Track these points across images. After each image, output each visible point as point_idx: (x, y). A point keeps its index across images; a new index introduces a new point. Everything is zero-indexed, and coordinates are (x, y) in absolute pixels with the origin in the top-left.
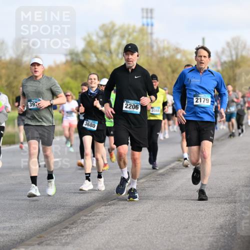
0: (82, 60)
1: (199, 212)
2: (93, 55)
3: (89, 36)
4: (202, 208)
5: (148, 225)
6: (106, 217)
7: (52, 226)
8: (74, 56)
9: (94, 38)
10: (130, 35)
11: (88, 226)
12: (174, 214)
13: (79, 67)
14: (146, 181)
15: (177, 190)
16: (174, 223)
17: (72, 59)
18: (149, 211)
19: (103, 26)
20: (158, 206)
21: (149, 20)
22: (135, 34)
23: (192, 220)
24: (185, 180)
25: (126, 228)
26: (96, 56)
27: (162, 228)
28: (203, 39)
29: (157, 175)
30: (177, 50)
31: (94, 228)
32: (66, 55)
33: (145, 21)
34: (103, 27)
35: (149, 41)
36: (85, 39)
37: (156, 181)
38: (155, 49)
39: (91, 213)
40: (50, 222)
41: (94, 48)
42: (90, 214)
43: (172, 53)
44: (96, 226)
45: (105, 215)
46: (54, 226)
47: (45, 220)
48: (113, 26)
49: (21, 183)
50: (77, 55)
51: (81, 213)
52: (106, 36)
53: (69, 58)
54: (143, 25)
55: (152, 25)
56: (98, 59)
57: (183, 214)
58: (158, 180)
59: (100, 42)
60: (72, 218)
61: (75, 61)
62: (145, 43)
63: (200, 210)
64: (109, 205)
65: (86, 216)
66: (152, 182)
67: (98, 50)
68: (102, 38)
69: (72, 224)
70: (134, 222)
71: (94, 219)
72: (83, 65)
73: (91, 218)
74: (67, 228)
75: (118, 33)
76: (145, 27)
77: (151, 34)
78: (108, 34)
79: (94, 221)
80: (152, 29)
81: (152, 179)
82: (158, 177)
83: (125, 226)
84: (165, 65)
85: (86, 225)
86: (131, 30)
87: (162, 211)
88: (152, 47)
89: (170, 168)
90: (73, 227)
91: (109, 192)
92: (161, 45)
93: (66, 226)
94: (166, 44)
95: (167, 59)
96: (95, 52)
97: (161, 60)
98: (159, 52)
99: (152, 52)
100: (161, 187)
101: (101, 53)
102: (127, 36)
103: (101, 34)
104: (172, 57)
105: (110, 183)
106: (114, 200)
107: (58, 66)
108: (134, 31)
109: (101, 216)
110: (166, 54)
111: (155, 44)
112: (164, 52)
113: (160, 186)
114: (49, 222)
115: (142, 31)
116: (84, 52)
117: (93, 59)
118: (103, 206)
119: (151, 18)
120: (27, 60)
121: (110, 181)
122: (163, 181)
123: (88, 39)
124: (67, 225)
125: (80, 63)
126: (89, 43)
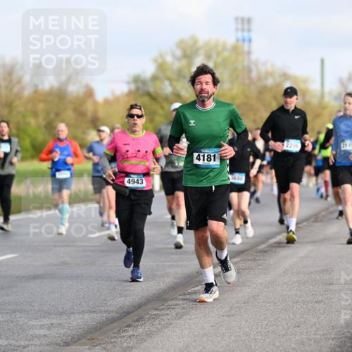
0: (151, 89)
1: (316, 305)
2: (167, 83)
3: (161, 56)
4: (320, 298)
5: (243, 322)
6: (184, 310)
7: (108, 324)
8: (140, 85)
9: (169, 59)
10: (218, 54)
11: (160, 324)
12: (280, 307)
13: (146, 100)
14: (241, 261)
15: (284, 272)
16: (280, 320)
17: (138, 89)
18: (245, 303)
19: (182, 41)
20: (258, 296)
21: (246, 34)
22: (226, 54)
23: (305, 316)
24: (296, 259)
25: (212, 326)
26: (171, 84)
27: (264, 326)
28: (322, 61)
29: (257, 252)
30: (285, 76)
31: (168, 327)
32: (128, 83)
33: (240, 35)
34: (181, 44)
35: (246, 63)
36: (155, 61)
37: (255, 260)
38: (254, 74)
39: (163, 305)
40: (106, 318)
41: (169, 74)
42: (162, 307)
43: (278, 80)
44: (170, 324)
45: (183, 308)
46: (112, 323)
47: (99, 315)
48: (195, 42)
49: (65, 263)
50: (144, 82)
51: (150, 306)
52: (185, 56)
53: (133, 87)
54: (238, 40)
55: (250, 41)
56: (174, 88)
57: (293, 307)
58: (257, 258)
59: (177, 65)
60: (136, 313)
61: (141, 92)
62: (240, 67)
63: (316, 302)
64: (189, 294)
65: (156, 309)
66: (250, 262)
67: (174, 76)
68: (179, 59)
69: (137, 321)
70: (225, 317)
71: (168, 314)
72: (153, 98)
73: (163, 312)
74: (129, 326)
75: (202, 52)
76: (240, 43)
77: (249, 53)
78: (188, 53)
79: (168, 317)
80: (249, 47)
81: (250, 258)
82: (258, 254)
83: (212, 324)
84: (268, 97)
85: (157, 322)
86: (220, 48)
87: (263, 302)
88: (250, 71)
89: (276, 243)
90: (138, 325)
91: (189, 277)
92: (263, 69)
93: (128, 323)
94: (269, 68)
95: (271, 89)
96: (170, 79)
97: (263, 91)
98: (260, 79)
99: (250, 78)
100: (262, 269)
101: (178, 80)
102: (214, 56)
103: (179, 53)
104: (279, 85)
105: (190, 263)
106: (197, 286)
107: (117, 99)
108: (224, 49)
109: (178, 310)
110: (270, 82)
111: (254, 68)
112: (266, 78)
113: (261, 267)
114: (104, 318)
115: (235, 49)
116: (154, 78)
117: (167, 89)
118: (181, 295)
119: (249, 30)
120: (74, 89)
121: (190, 261)
122: (265, 260)
123: (160, 61)
124: (130, 321)
125: (148, 94)
126: (161, 66)
